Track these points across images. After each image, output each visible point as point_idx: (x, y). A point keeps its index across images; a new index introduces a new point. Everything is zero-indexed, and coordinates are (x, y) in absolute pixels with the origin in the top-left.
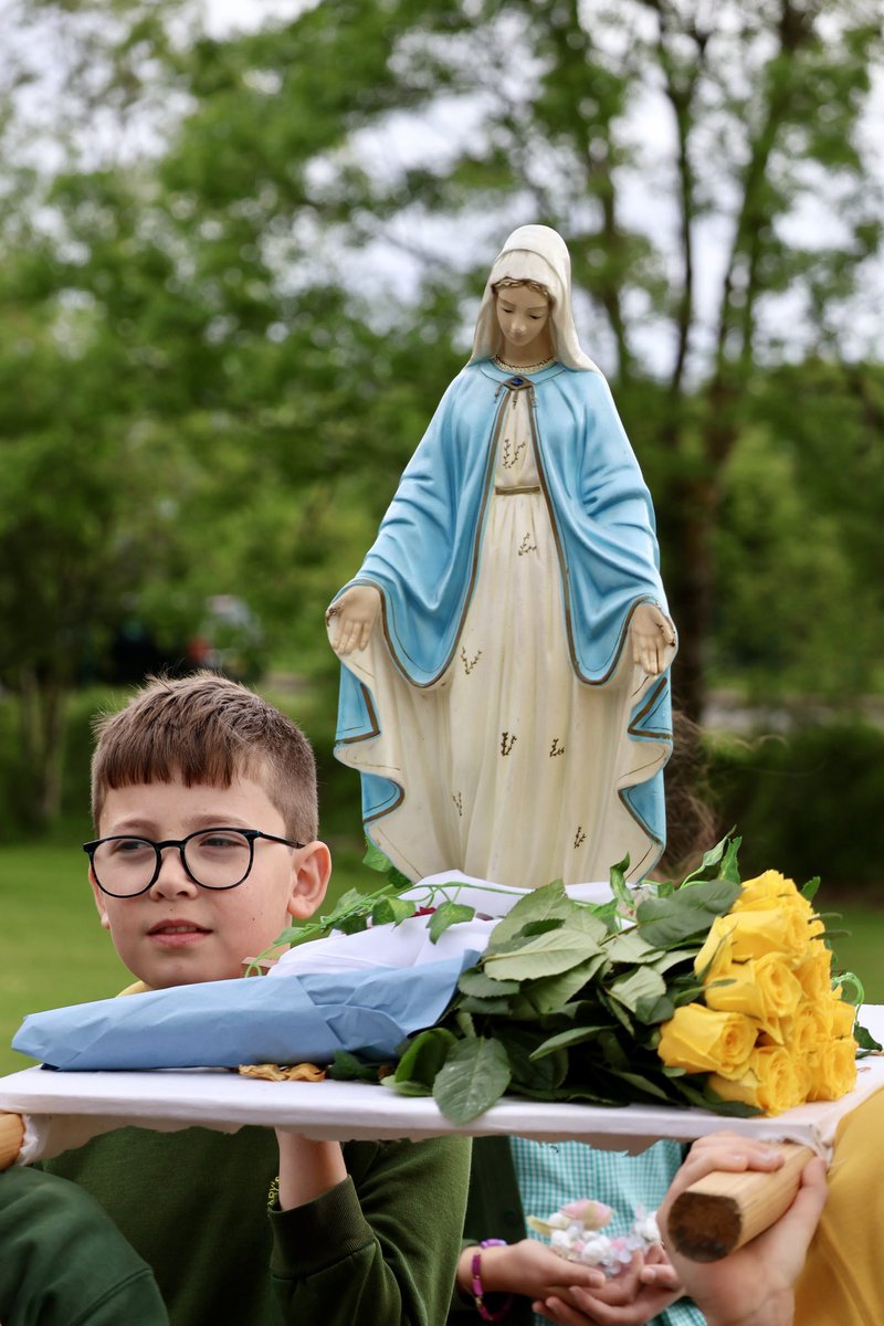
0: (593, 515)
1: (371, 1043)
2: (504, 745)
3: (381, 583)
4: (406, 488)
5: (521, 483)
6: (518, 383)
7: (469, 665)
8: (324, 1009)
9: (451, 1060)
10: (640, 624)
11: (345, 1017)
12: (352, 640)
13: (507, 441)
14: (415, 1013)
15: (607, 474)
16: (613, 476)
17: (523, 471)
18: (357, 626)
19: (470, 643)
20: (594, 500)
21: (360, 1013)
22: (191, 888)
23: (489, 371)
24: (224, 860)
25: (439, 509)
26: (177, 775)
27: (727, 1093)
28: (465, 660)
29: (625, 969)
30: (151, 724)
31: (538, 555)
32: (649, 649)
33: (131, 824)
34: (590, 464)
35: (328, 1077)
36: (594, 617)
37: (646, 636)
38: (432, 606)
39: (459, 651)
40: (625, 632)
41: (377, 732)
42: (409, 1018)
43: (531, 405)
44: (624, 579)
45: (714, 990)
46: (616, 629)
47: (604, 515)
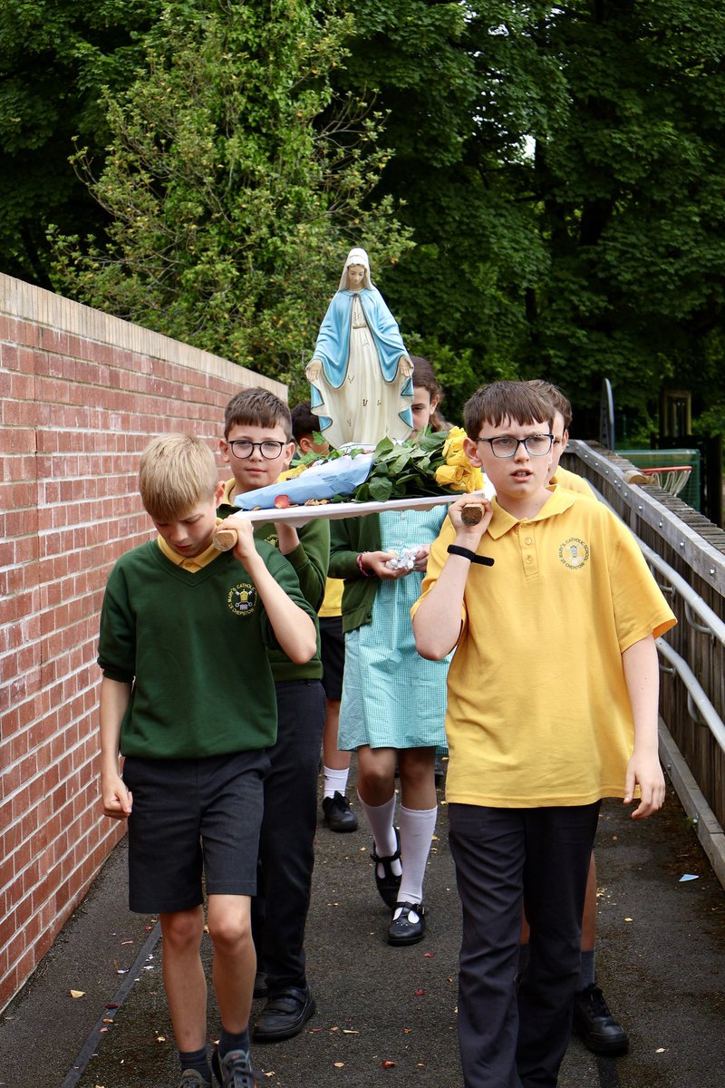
0: (384, 332)
1: (343, 491)
2: (364, 403)
3: (321, 358)
4: (323, 330)
5: (361, 325)
6: (355, 295)
7: (351, 381)
8: (328, 483)
10: (403, 363)
11: (335, 484)
12: (314, 377)
13: (355, 312)
14: (357, 480)
15: (384, 321)
16: (386, 321)
17: (360, 321)
18: (315, 372)
19: (350, 374)
20: (383, 328)
21: (340, 482)
22: (262, 459)
23: (346, 293)
24: (272, 450)
25: (335, 336)
26: (260, 425)
27: (456, 488)
28: (349, 379)
29: (420, 458)
30: (252, 407)
31: (369, 345)
32: (405, 370)
33: (245, 437)
34: (380, 317)
35: (331, 503)
36: (388, 362)
37: (404, 366)
38: (337, 364)
39: (347, 377)
40: (398, 366)
41: (324, 404)
42: (356, 481)
43: (361, 301)
44: (395, 350)
45: (449, 460)
46: (395, 365)
47: (386, 332)
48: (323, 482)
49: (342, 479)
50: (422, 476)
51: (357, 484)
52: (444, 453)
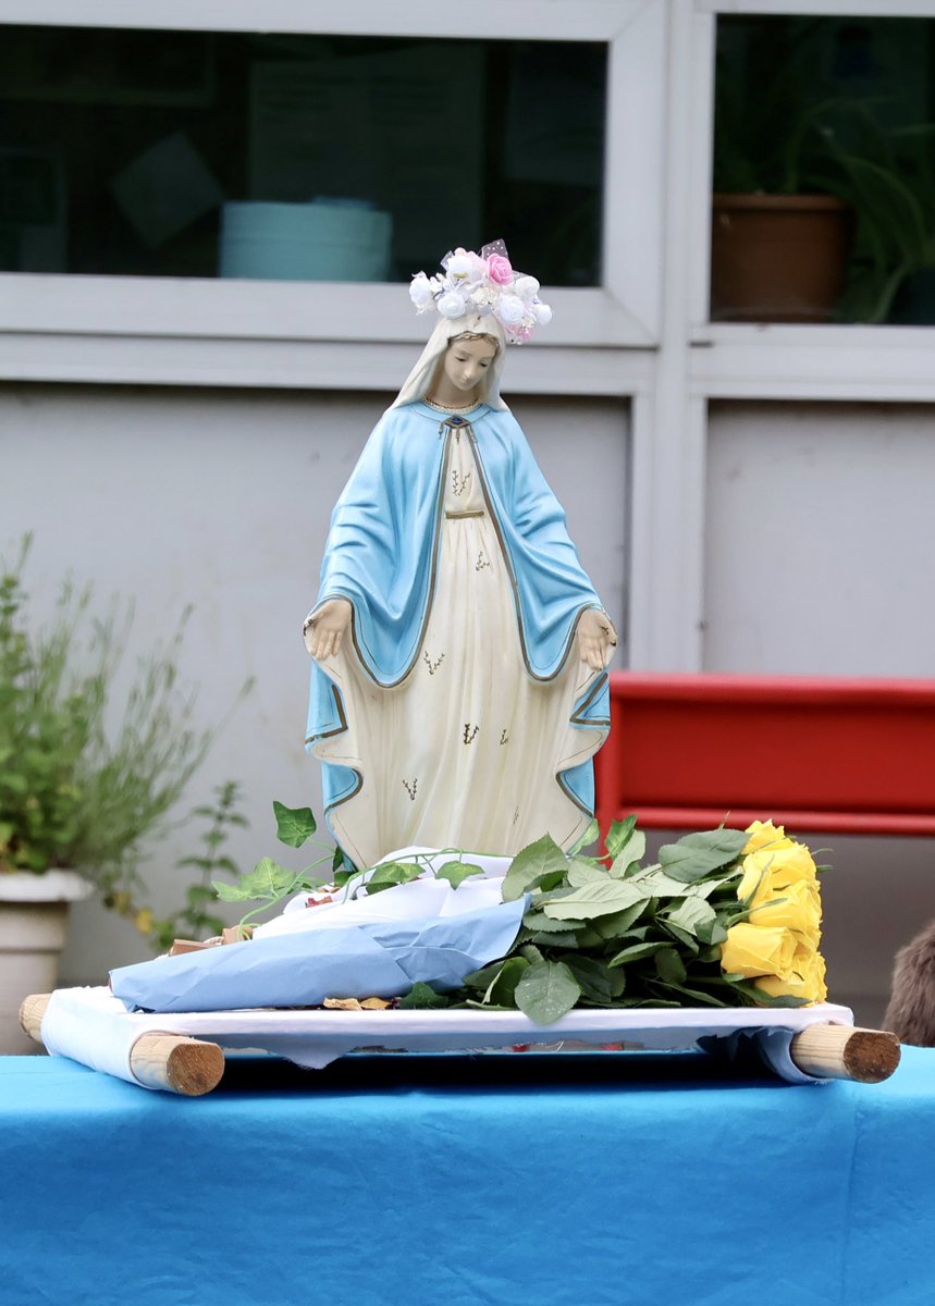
0: (525, 536)
1: (437, 977)
2: (466, 735)
3: (350, 596)
5: (469, 509)
6: (457, 422)
7: (433, 667)
8: (392, 951)
9: (526, 978)
10: (587, 629)
11: (413, 956)
12: (328, 647)
13: (455, 472)
14: (482, 948)
15: (535, 499)
16: (540, 502)
17: (471, 498)
18: (332, 635)
19: (433, 648)
20: (526, 522)
21: (428, 952)
23: (424, 411)
25: (384, 533)
27: (774, 990)
28: (429, 662)
29: (672, 902)
31: (492, 570)
32: (593, 649)
34: (519, 491)
35: (395, 1007)
36: (543, 623)
37: (592, 638)
38: (395, 616)
39: (423, 655)
40: (573, 635)
41: (345, 728)
42: (478, 948)
43: (472, 440)
44: (569, 589)
45: (759, 910)
46: (565, 631)
47: (534, 536)
48: (377, 948)
49: (435, 943)
50: (681, 947)
51: (485, 958)
52: (743, 892)
